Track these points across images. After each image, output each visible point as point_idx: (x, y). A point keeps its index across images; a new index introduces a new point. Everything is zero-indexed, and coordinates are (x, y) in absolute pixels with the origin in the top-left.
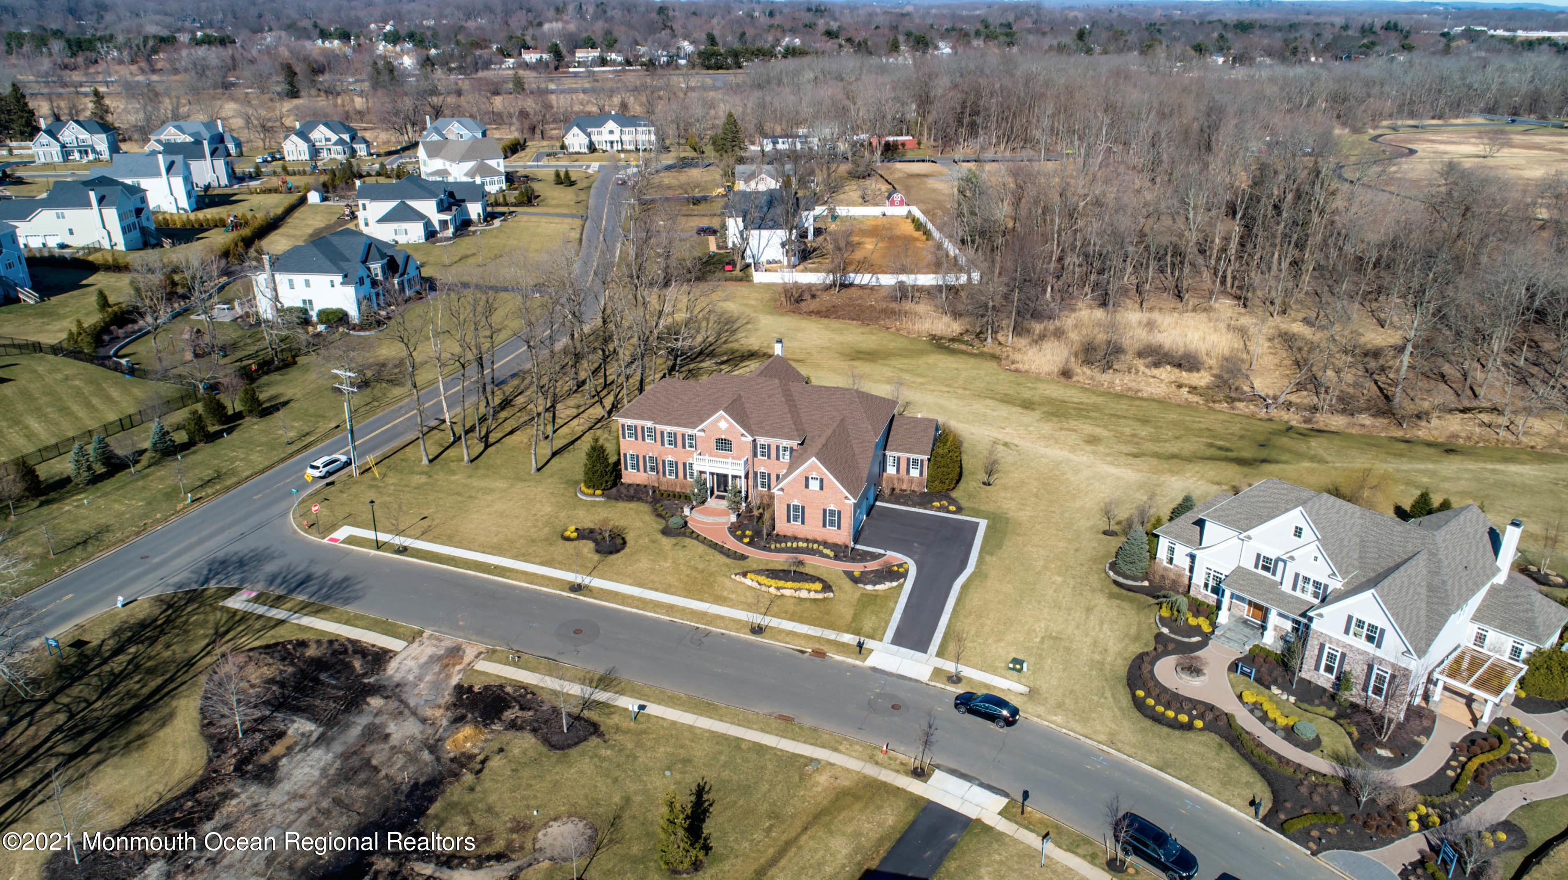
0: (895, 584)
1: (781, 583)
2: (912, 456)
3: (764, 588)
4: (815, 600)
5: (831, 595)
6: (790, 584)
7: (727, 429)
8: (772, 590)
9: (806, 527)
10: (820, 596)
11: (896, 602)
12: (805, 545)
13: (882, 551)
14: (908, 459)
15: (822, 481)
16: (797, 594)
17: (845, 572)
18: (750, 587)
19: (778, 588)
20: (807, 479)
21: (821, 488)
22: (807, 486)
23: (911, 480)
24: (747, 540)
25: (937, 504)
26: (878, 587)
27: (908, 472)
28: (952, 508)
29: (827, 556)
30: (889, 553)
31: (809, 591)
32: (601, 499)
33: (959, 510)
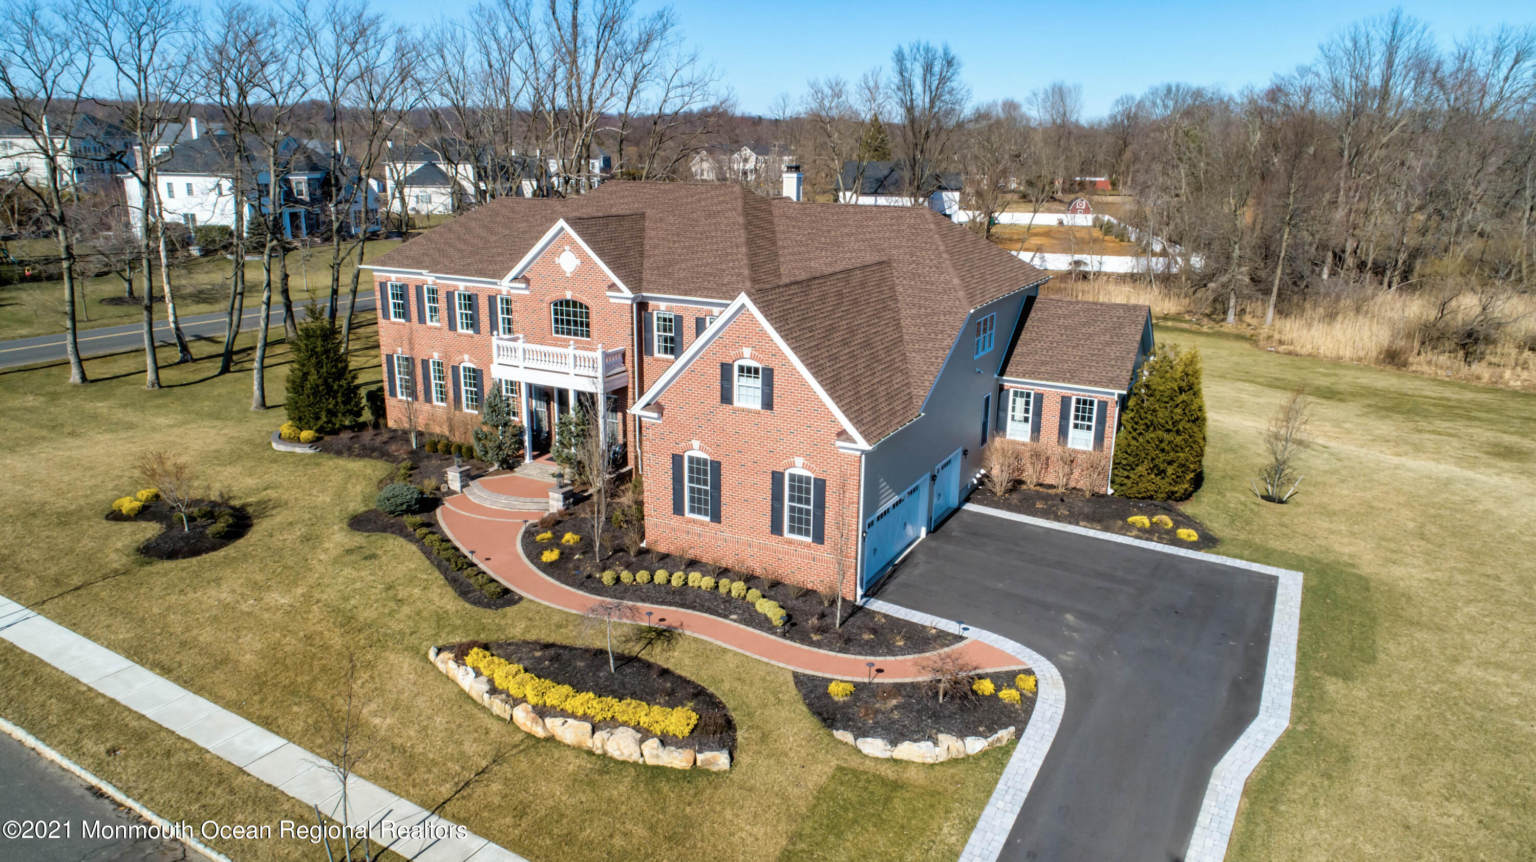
0: (975, 745)
1: (556, 694)
2: (1076, 391)
3: (498, 706)
4: (658, 772)
5: (721, 760)
6: (583, 702)
7: (577, 273)
8: (522, 716)
9: (723, 531)
10: (678, 759)
11: (969, 825)
12: (707, 582)
13: (951, 627)
14: (1065, 401)
15: (768, 376)
16: (597, 742)
17: (800, 680)
18: (465, 696)
19: (542, 712)
20: (726, 370)
21: (768, 403)
22: (726, 397)
23: (1071, 461)
24: (550, 556)
25: (1142, 520)
26: (908, 750)
27: (1063, 432)
28: (1187, 534)
29: (762, 623)
30: (974, 634)
31: (645, 734)
32: (308, 451)
33: (1208, 541)
